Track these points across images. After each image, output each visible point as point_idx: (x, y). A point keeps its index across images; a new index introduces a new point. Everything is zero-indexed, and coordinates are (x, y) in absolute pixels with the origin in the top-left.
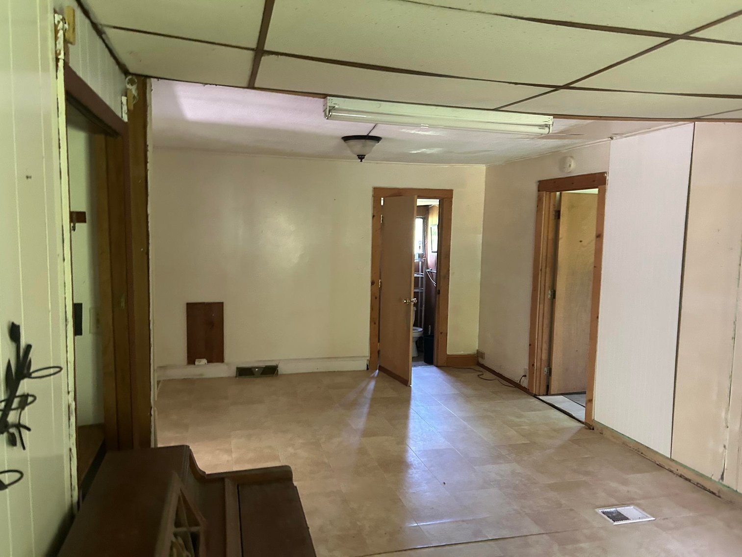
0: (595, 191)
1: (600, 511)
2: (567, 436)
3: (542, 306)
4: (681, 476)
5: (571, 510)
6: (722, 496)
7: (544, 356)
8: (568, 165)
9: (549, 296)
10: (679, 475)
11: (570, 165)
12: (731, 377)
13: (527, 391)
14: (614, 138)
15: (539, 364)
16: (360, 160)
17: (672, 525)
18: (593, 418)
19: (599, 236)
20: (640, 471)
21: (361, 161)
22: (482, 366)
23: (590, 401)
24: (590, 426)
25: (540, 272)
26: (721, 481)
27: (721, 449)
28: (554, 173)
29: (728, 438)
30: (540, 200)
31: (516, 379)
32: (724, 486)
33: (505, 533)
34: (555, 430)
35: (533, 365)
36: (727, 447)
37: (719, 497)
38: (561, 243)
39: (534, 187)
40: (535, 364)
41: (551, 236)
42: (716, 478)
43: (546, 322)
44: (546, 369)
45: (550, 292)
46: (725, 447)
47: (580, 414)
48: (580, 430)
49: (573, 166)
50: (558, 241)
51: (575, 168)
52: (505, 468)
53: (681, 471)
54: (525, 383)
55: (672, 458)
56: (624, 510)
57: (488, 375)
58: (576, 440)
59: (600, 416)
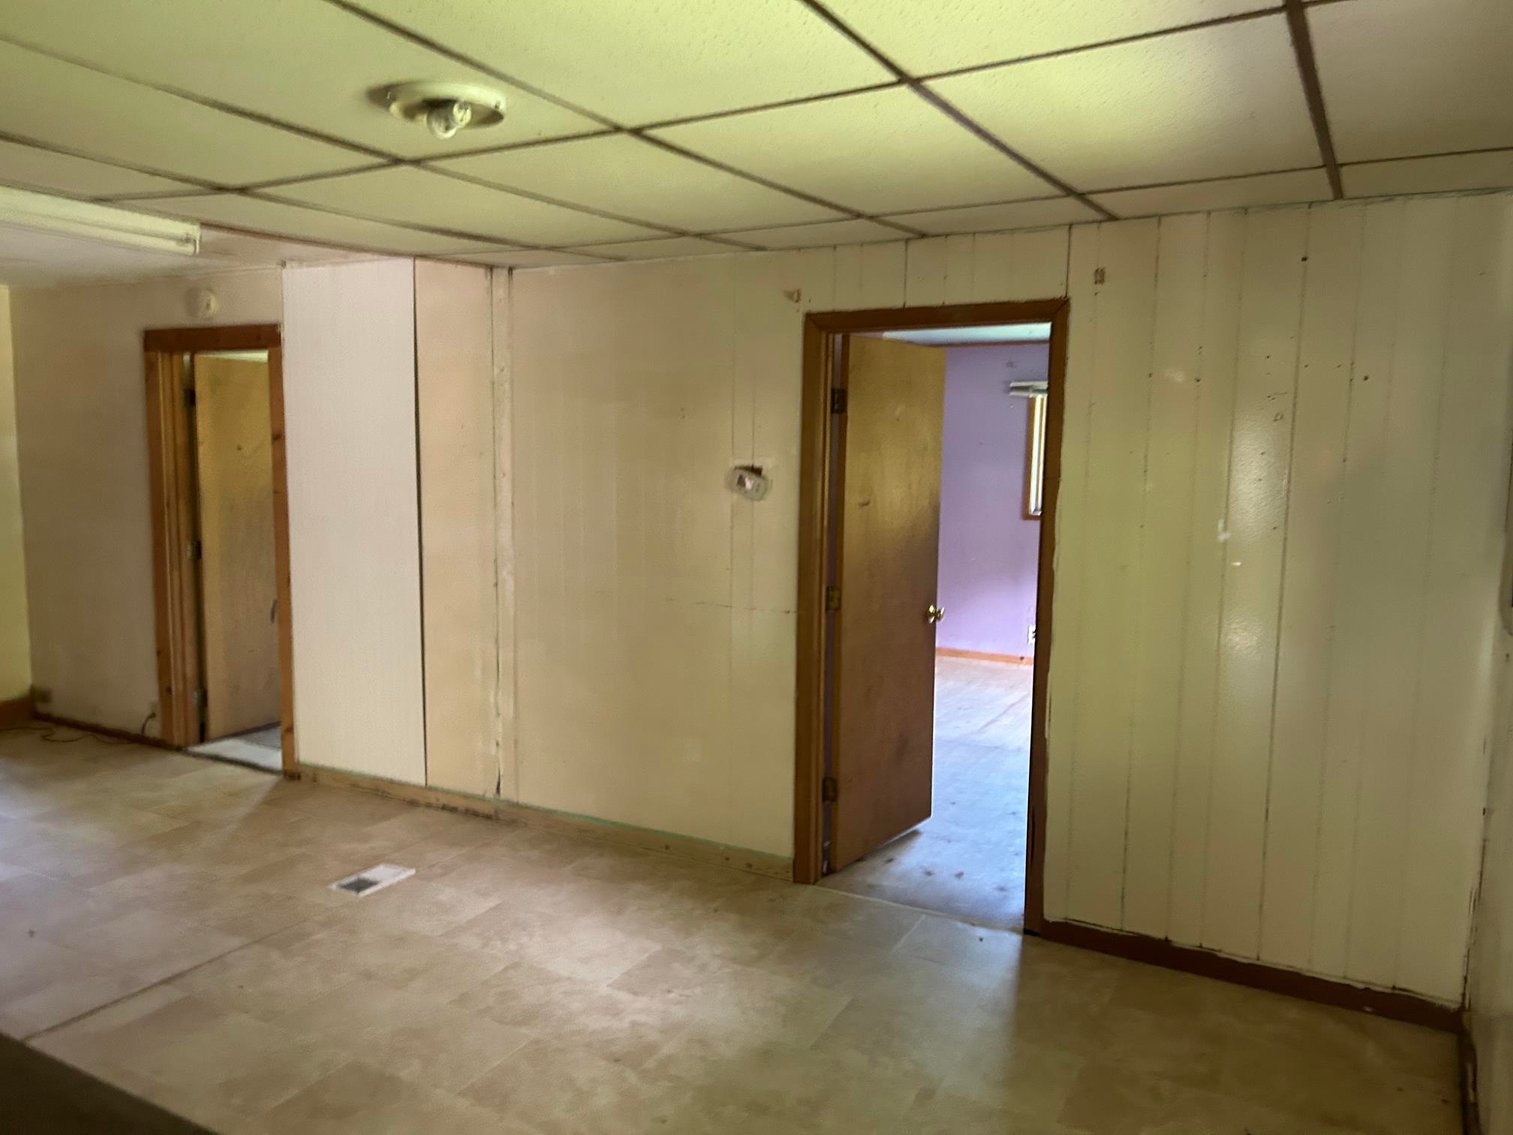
0: (262, 356)
1: (334, 887)
2: (257, 798)
3: (176, 574)
4: (443, 808)
5: (290, 898)
6: (499, 816)
7: (190, 670)
8: (205, 305)
9: (189, 554)
10: (441, 806)
11: (208, 306)
12: (497, 640)
13: (162, 745)
14: (288, 266)
15: (181, 687)
17: (439, 871)
18: (296, 761)
19: (278, 437)
20: (385, 817)
22: (47, 718)
23: (290, 730)
24: (293, 773)
25: (166, 509)
26: (497, 797)
27: (493, 747)
28: (175, 316)
29: (500, 730)
30: (150, 368)
31: (134, 727)
32: (503, 801)
33: (183, 965)
34: (231, 795)
35: (169, 690)
36: (500, 743)
37: (497, 819)
38: (203, 451)
39: (134, 344)
40: (173, 689)
41: (181, 439)
42: (490, 794)
43: (188, 604)
44: (196, 695)
45: (189, 547)
46: (498, 744)
47: (274, 759)
48: (277, 787)
49: (214, 304)
50: (197, 449)
51: (218, 311)
52: (154, 877)
53: (444, 800)
54: (154, 730)
55: (429, 783)
56: (368, 875)
57: (63, 733)
58: (272, 801)
59: (309, 751)
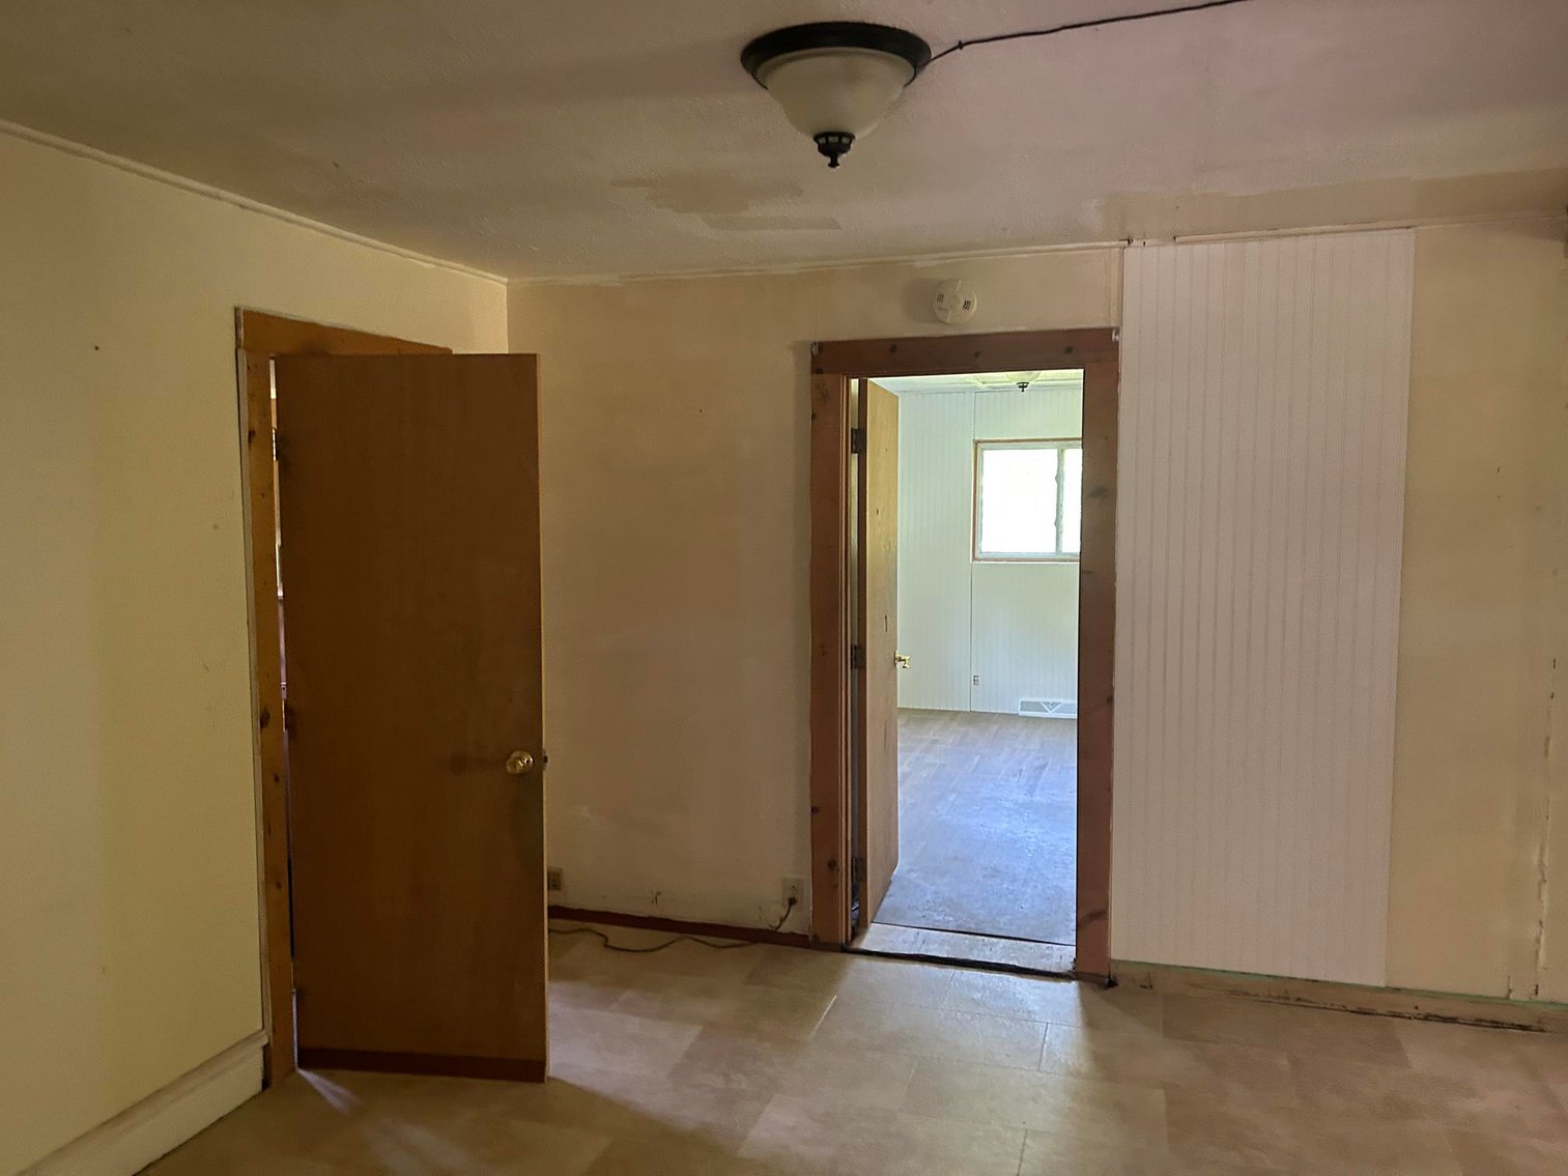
2: (1140, 1029)
4: (1427, 1018)
6: (1546, 1027)
8: (958, 304)
10: (1423, 1016)
13: (809, 944)
14: (1136, 244)
16: (828, 160)
21: (834, 164)
23: (1100, 915)
26: (1534, 999)
27: (1532, 928)
29: (1545, 904)
30: (822, 399)
32: (1546, 1003)
35: (832, 864)
36: (1544, 922)
37: (1542, 1031)
38: (868, 517)
40: (841, 861)
42: (1520, 995)
46: (1541, 923)
50: (865, 514)
53: (1428, 1007)
54: (797, 922)
